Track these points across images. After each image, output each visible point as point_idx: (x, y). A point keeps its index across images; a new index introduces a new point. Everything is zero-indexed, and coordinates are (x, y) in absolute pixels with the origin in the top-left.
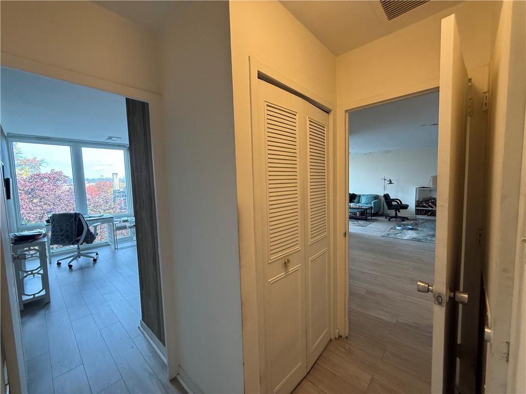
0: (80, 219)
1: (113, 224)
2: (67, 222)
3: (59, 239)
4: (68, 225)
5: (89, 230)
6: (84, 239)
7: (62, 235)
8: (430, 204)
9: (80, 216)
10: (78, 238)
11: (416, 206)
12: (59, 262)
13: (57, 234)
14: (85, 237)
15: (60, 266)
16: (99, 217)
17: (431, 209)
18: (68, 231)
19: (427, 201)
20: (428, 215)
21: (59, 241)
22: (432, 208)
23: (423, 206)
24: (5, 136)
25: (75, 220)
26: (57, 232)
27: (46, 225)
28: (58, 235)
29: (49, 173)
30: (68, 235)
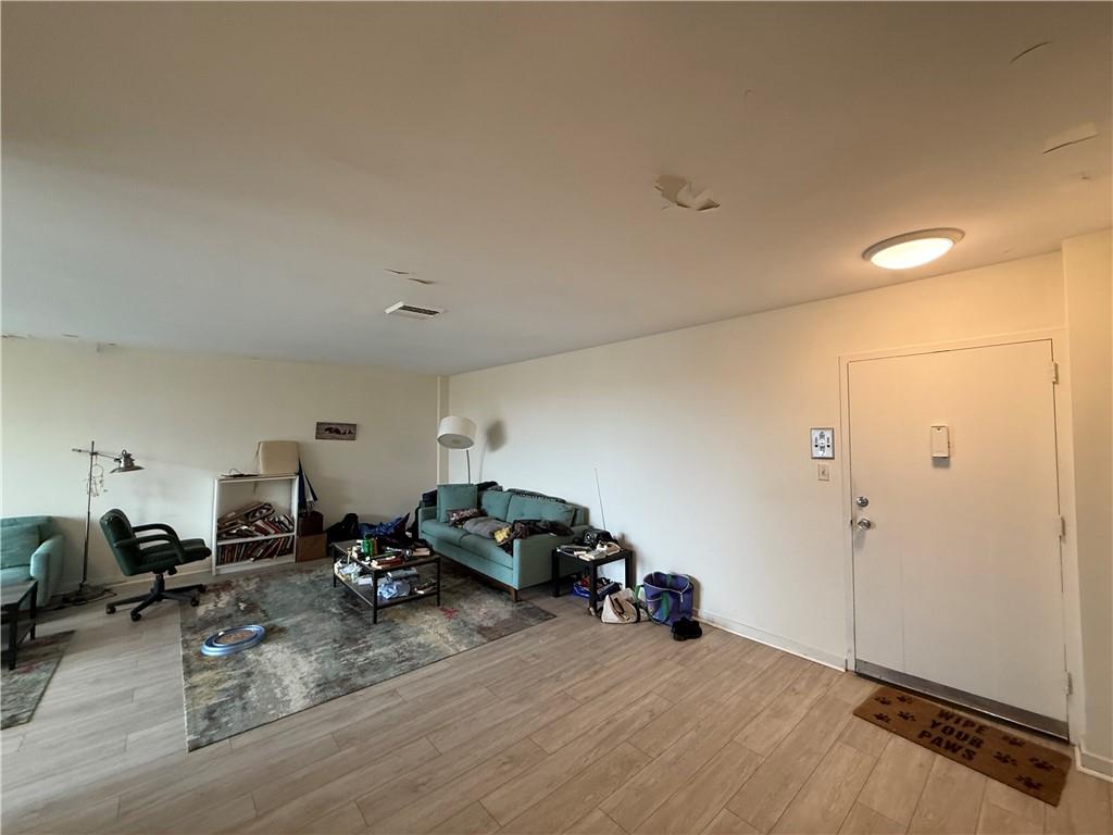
8: (259, 523)
11: (219, 537)
17: (264, 537)
19: (247, 515)
20: (256, 559)
22: (267, 533)
23: (241, 534)
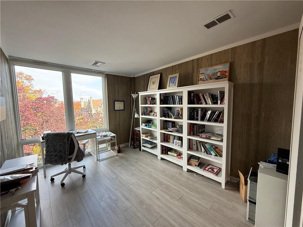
0: (72, 139)
1: (96, 138)
2: (61, 142)
3: (52, 159)
4: (61, 145)
5: (79, 148)
6: (76, 158)
7: (56, 156)
9: (73, 136)
10: (70, 157)
12: (53, 177)
13: (51, 154)
14: (76, 156)
15: (53, 181)
16: (85, 133)
18: (61, 151)
21: (52, 161)
24: (7, 59)
25: (68, 140)
26: (51, 152)
27: (41, 142)
28: (51, 156)
29: (47, 97)
30: (61, 155)
